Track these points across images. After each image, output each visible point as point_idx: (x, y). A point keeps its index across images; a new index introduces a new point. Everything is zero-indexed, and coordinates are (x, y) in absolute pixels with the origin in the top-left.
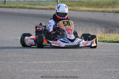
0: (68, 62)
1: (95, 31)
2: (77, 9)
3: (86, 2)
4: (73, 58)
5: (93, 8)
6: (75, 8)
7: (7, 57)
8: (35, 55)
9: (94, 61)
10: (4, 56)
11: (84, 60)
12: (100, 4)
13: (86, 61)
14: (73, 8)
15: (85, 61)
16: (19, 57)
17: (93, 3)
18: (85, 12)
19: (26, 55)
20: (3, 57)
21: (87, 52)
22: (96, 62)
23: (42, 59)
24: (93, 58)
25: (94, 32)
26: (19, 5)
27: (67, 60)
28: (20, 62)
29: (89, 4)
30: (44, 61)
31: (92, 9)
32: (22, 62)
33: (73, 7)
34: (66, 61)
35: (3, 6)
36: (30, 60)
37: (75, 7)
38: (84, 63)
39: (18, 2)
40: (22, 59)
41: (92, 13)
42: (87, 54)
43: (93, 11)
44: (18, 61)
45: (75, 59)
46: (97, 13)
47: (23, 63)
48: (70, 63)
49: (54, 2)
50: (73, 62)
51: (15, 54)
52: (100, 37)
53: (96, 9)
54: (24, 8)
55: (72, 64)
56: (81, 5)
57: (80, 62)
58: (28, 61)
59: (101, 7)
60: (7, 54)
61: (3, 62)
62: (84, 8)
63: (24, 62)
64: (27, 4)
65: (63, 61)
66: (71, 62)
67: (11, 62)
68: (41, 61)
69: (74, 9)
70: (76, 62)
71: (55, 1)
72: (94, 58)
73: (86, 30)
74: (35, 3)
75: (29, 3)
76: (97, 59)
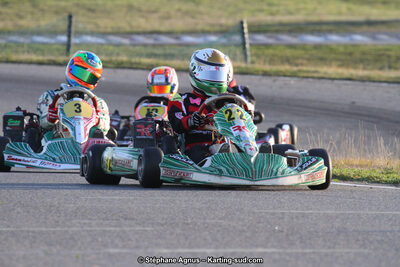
0: (273, 253)
1: (366, 147)
2: (308, 72)
3: (341, 49)
4: (291, 238)
5: (364, 69)
6: (305, 68)
7: (67, 232)
8: (162, 225)
9: (362, 250)
10: (59, 229)
11: (328, 244)
12: (389, 56)
13: (334, 248)
14: (295, 69)
15: (329, 248)
16: (110, 231)
17: (364, 53)
18: (336, 82)
19: (131, 226)
20: (54, 233)
21: (337, 217)
22: (366, 251)
23: (186, 238)
24: (358, 240)
25: (365, 151)
26: (114, 58)
27: (269, 244)
28: (113, 251)
29: (351, 54)
30: (192, 248)
31: (360, 72)
32: (117, 251)
33: (297, 65)
34: (265, 247)
35: (61, 59)
36: (146, 243)
37: (302, 64)
38: (326, 255)
39: (111, 48)
40: (117, 241)
41: (360, 86)
42: (337, 225)
43: (362, 80)
44: (105, 246)
45: (297, 243)
46: (376, 84)
47: (120, 254)
48: (279, 253)
49: (233, 48)
50: (289, 251)
51: (94, 223)
52: (385, 169)
53: (375, 73)
54: (132, 67)
55: (288, 258)
56: (323, 60)
57: (314, 253)
58: (137, 247)
59: (390, 67)
60: (68, 223)
61: (55, 250)
62: (332, 70)
63: (125, 251)
64: (140, 55)
65: (257, 246)
66: (281, 251)
67: (80, 249)
68: (182, 247)
69: (300, 71)
70: (300, 251)
71: (236, 45)
72: (360, 238)
73: (339, 143)
74: (168, 51)
75: (150, 50)
76: (371, 243)
